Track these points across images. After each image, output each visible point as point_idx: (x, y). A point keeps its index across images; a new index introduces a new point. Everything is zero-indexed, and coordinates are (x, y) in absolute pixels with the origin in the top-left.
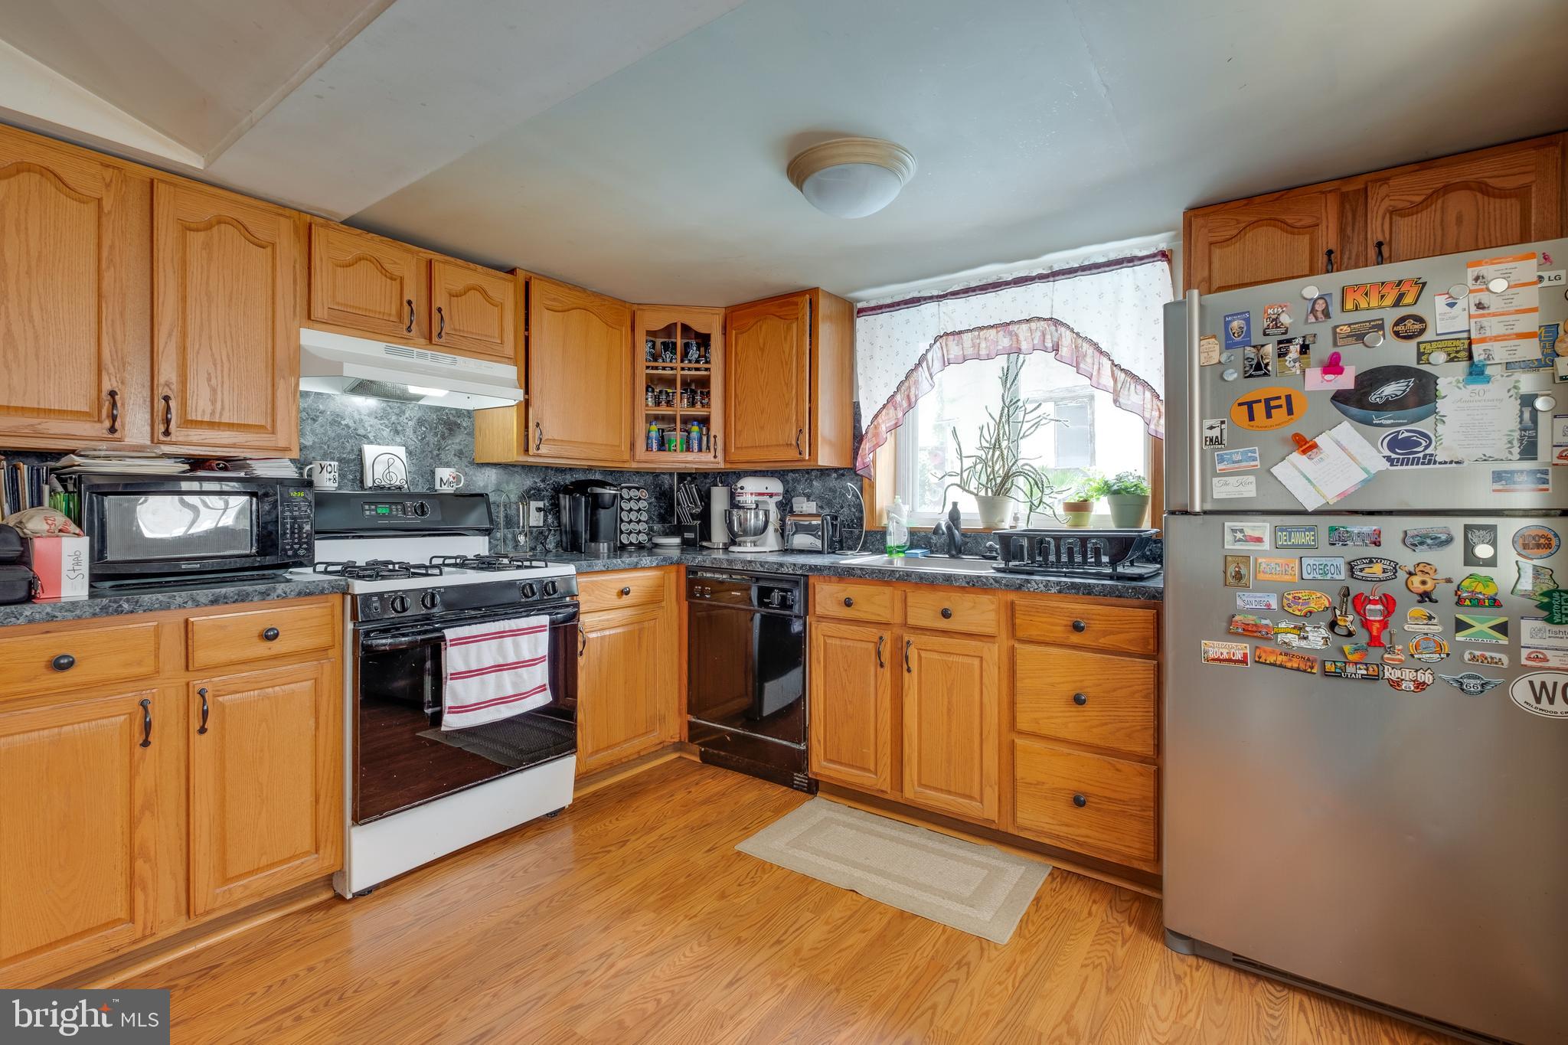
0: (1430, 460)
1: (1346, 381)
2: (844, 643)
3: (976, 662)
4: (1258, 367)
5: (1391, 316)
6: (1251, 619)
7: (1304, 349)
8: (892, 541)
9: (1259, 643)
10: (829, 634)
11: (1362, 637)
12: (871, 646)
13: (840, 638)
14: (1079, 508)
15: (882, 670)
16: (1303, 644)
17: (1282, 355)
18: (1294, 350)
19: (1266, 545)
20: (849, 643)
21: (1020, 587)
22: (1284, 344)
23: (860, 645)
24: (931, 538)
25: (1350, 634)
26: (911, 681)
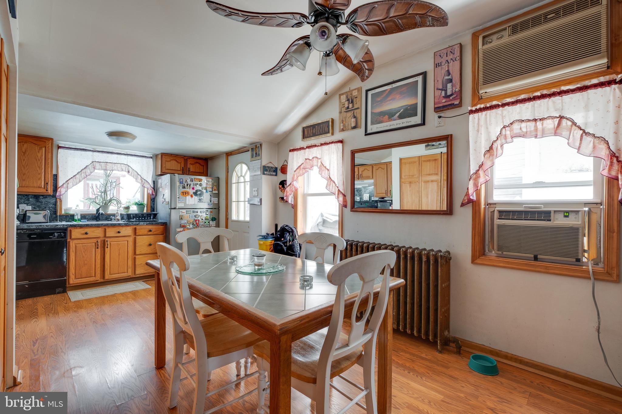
0: (203, 202)
1: (194, 191)
2: (83, 244)
3: (126, 242)
4: (184, 187)
5: (199, 183)
6: (183, 224)
7: (190, 186)
8: (76, 218)
9: (184, 228)
10: (76, 243)
11: (196, 225)
12: (94, 244)
13: (82, 244)
14: (128, 208)
15: (98, 249)
16: (190, 227)
17: (187, 186)
18: (189, 185)
19: (185, 213)
20: (85, 244)
21: (138, 224)
22: (187, 184)
23: (89, 244)
24: (86, 217)
25: (195, 225)
26: (107, 250)
